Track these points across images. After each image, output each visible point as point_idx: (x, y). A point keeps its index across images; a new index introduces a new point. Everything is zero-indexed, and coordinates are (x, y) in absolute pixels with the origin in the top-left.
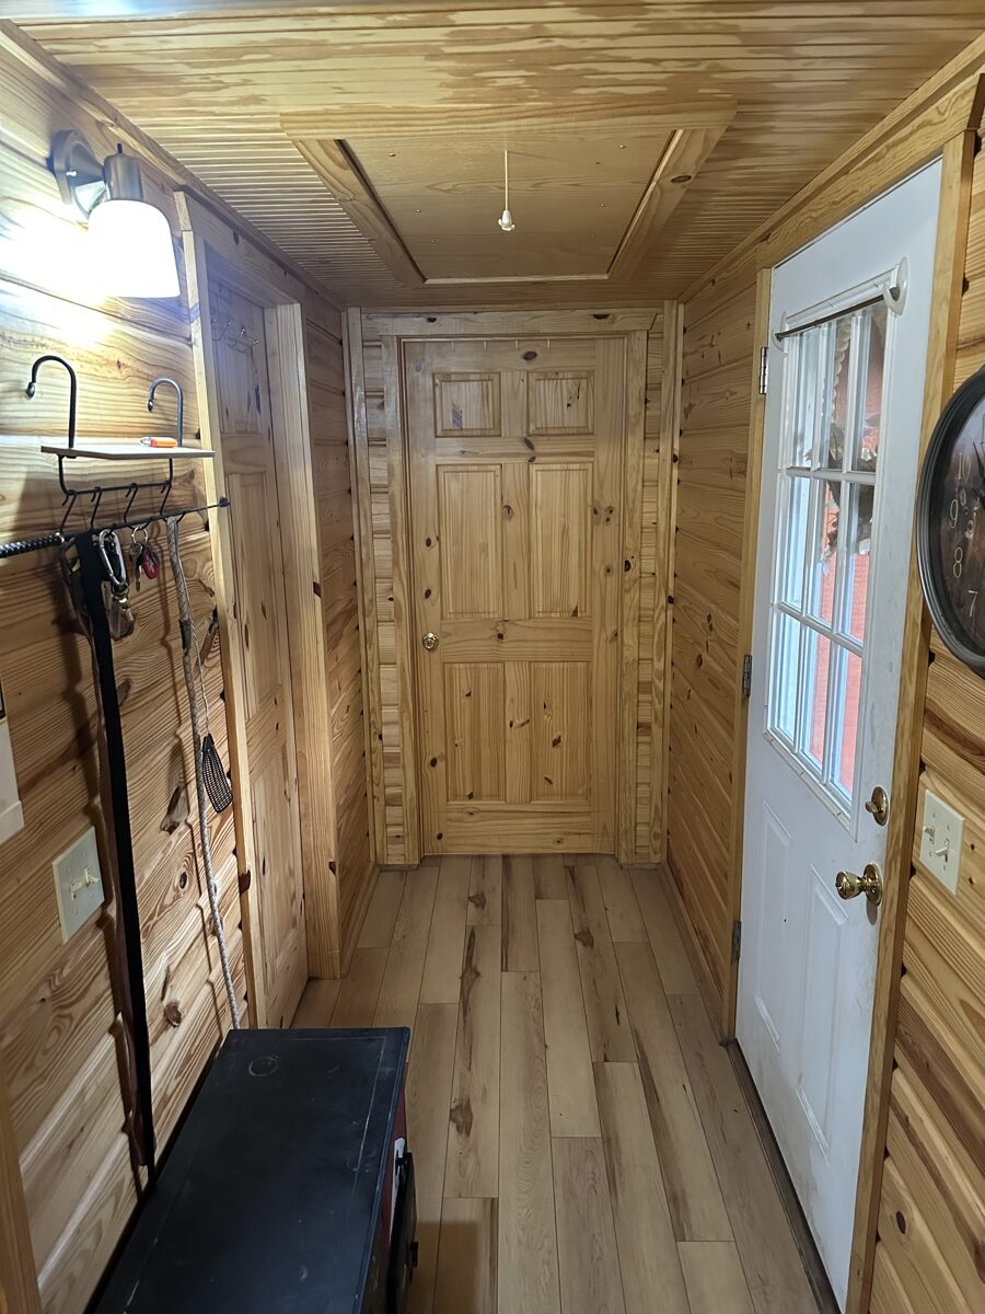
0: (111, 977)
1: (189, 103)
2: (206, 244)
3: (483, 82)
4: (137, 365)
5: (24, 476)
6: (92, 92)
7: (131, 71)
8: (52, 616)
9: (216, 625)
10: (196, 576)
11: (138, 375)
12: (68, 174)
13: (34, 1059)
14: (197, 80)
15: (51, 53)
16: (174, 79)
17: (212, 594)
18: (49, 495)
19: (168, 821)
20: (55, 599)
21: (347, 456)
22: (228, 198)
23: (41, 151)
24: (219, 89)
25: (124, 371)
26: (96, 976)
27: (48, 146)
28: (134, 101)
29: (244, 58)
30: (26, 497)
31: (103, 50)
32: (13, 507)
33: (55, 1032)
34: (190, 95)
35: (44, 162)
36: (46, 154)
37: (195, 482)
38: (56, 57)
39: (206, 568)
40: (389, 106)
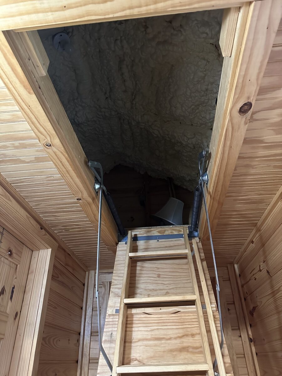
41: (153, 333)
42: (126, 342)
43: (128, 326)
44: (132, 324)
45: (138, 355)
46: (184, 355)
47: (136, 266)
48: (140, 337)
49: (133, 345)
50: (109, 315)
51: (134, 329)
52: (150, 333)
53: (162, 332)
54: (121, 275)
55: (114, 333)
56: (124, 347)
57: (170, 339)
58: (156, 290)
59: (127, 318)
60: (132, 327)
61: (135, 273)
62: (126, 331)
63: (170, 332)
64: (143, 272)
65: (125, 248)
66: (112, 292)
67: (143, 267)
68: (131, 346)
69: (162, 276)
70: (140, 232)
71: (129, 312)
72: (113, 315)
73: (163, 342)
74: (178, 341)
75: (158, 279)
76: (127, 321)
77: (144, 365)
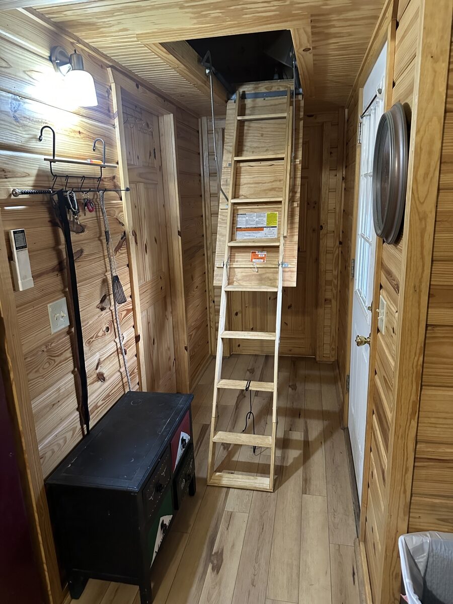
0: (73, 353)
1: (102, 33)
2: (121, 88)
3: (206, 16)
4: (88, 133)
5: (37, 168)
6: (68, 32)
7: (78, 22)
8: (49, 219)
9: (125, 238)
10: (115, 217)
11: (89, 137)
12: (57, 61)
13: (39, 369)
14: (101, 24)
15: (49, 18)
16: (93, 24)
17: (123, 225)
18: (48, 176)
19: (100, 305)
20: (50, 213)
21: (200, 180)
22: (133, 70)
23: (46, 54)
24: (111, 26)
25: (82, 135)
26: (66, 350)
27: (49, 52)
28: (83, 34)
29: (115, 14)
30: (38, 176)
31: (66, 16)
32: (33, 178)
33: (47, 363)
34: (101, 30)
35: (48, 58)
36: (49, 55)
37: (115, 180)
38: (52, 19)
39: (120, 215)
40: (175, 28)
41: (254, 179)
42: (236, 185)
43: (238, 175)
44: (240, 173)
45: (244, 193)
46: (273, 192)
47: (244, 126)
48: (245, 182)
49: (241, 187)
50: (224, 167)
51: (241, 177)
52: (252, 179)
53: (260, 179)
54: (232, 134)
55: (229, 180)
56: (235, 188)
57: (265, 183)
58: (259, 148)
59: (237, 169)
60: (240, 176)
61: (243, 133)
62: (236, 178)
63: (265, 179)
64: (250, 132)
65: (235, 107)
66: (225, 149)
67: (249, 127)
68: (239, 188)
69: (264, 136)
70: (248, 88)
71: (238, 165)
72: (227, 167)
73: (260, 185)
74: (269, 184)
75: (261, 138)
76: (237, 171)
77: (247, 198)
